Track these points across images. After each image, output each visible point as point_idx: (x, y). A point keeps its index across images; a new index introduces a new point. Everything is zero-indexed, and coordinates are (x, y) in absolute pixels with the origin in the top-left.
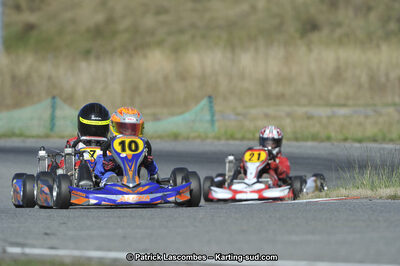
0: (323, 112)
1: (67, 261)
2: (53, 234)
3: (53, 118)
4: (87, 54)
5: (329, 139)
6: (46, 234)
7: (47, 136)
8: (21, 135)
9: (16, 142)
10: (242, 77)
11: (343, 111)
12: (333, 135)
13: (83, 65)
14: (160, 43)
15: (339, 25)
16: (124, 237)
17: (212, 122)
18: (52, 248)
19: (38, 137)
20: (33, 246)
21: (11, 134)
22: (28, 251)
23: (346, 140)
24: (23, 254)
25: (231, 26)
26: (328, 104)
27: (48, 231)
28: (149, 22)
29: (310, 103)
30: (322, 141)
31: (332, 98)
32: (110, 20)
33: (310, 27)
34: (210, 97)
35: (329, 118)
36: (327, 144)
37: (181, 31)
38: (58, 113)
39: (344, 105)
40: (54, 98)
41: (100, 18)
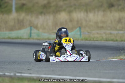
0: (115, 32)
1: (35, 78)
2: (31, 69)
3: (31, 33)
4: (41, 13)
5: (117, 41)
6: (28, 69)
7: (29, 39)
8: (21, 38)
9: (19, 41)
10: (90, 21)
11: (121, 32)
12: (118, 39)
13: (40, 17)
14: (65, 10)
15: (120, 5)
16: (53, 71)
17: (80, 35)
18: (30, 74)
19: (26, 39)
20: (24, 73)
21: (18, 38)
22: (23, 75)
23: (122, 41)
24: (21, 76)
25: (87, 5)
26: (116, 30)
27: (29, 69)
28: (61, 3)
29: (111, 29)
30: (115, 41)
31: (118, 28)
32: (49, 3)
33: (111, 6)
34: (80, 27)
35: (117, 34)
36: (116, 42)
37: (71, 6)
38: (32, 31)
39: (122, 30)
40: (31, 27)
41: (45, 2)
